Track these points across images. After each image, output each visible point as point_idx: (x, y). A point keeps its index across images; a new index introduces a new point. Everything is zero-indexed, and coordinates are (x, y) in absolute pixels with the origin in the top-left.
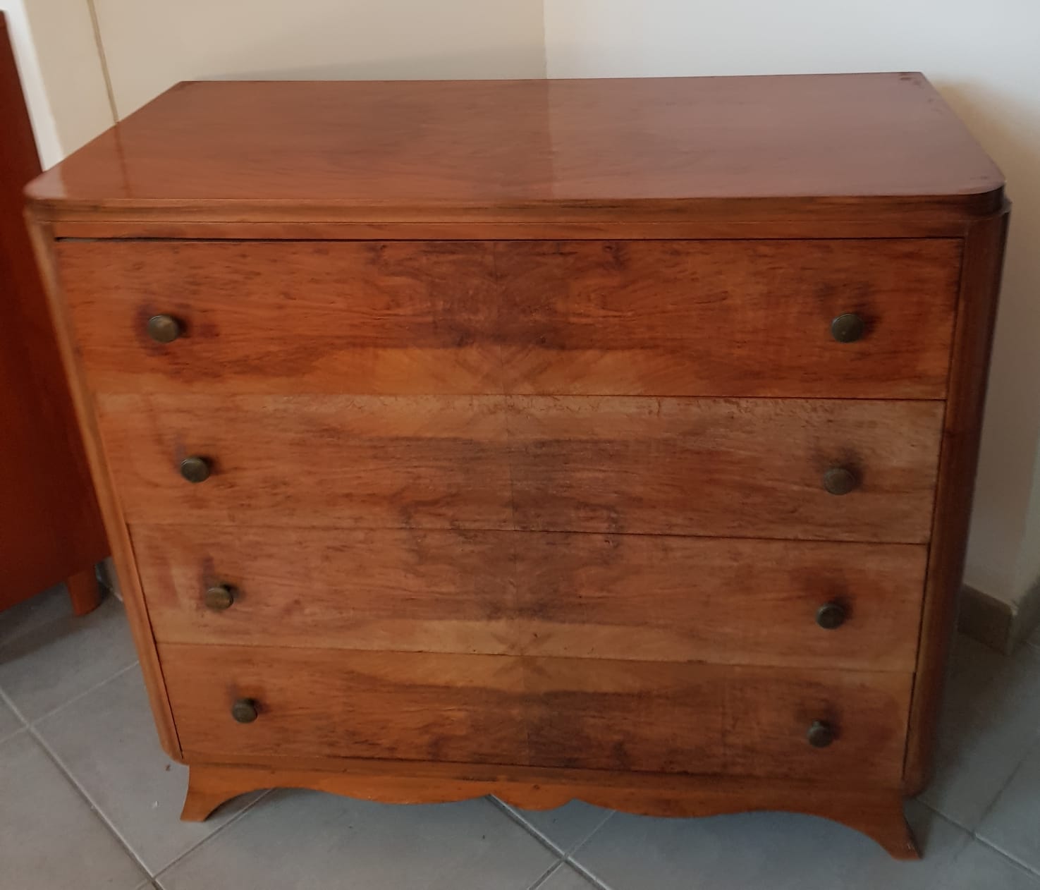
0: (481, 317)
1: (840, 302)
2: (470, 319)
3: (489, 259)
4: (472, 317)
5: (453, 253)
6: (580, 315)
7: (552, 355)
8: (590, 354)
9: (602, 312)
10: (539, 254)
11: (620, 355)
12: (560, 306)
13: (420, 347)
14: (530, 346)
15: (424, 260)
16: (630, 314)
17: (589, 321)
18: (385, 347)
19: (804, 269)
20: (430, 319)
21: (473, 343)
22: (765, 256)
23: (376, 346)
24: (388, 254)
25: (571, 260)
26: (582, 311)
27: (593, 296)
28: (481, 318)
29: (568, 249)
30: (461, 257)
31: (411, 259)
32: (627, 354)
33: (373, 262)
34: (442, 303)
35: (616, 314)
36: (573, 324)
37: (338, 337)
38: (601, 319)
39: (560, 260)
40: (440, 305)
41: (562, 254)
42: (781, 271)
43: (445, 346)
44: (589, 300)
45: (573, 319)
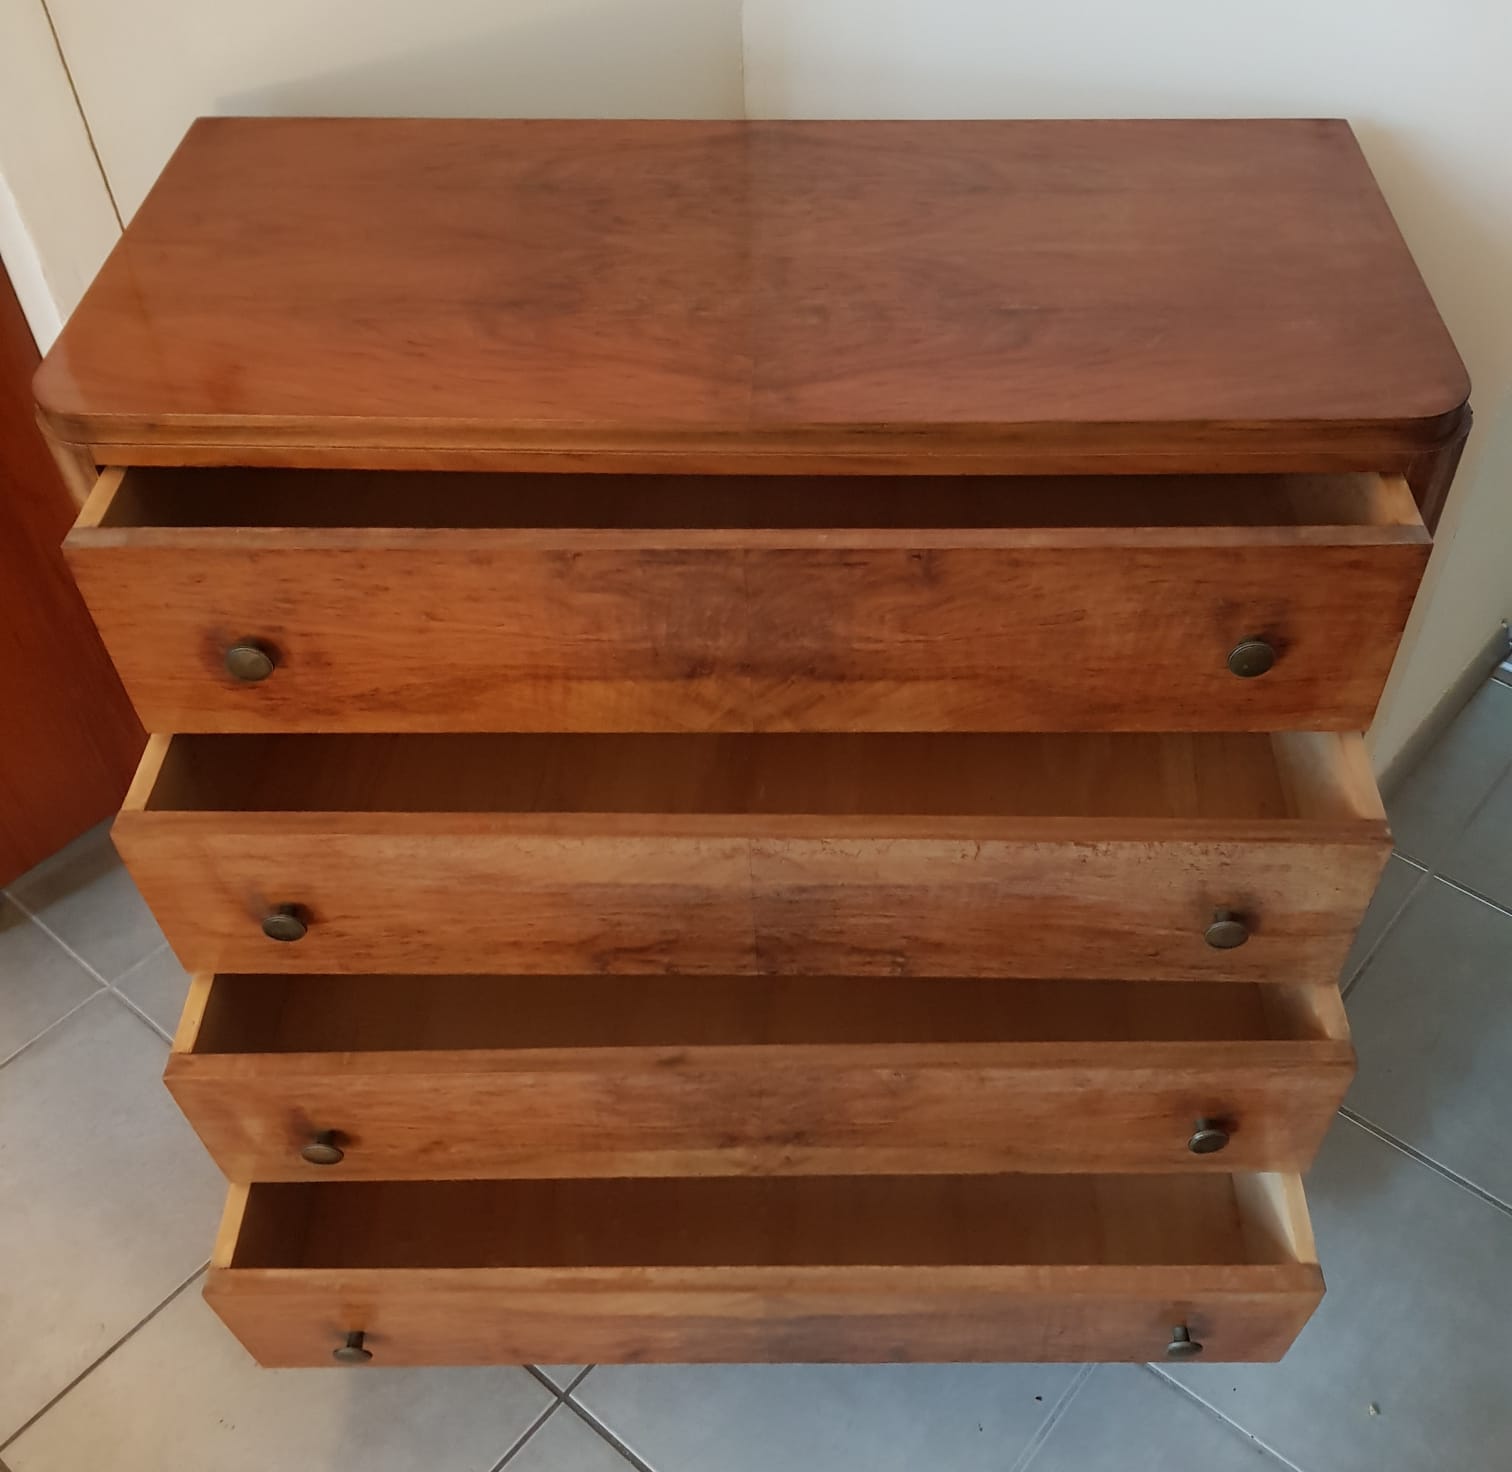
0: (722, 642)
1: (1245, 622)
2: (707, 646)
3: (737, 573)
4: (709, 643)
5: (683, 563)
6: (868, 639)
7: (824, 688)
8: (879, 687)
9: (901, 637)
10: (813, 566)
11: (921, 687)
12: (840, 628)
13: (634, 679)
14: (794, 677)
15: (639, 572)
16: (941, 638)
17: (879, 646)
18: (580, 679)
19: (1199, 582)
20: (648, 645)
21: (711, 673)
22: (1146, 566)
23: (567, 677)
24: (581, 565)
25: (858, 572)
26: (871, 635)
27: (888, 616)
28: (724, 645)
29: (854, 559)
30: (693, 568)
31: (619, 571)
32: (933, 686)
33: (561, 575)
34: (665, 625)
35: (921, 638)
36: (858, 651)
37: (512, 667)
38: (899, 645)
39: (846, 570)
40: (662, 629)
41: (847, 565)
42: (1166, 585)
43: (670, 678)
44: (882, 619)
45: (856, 646)
